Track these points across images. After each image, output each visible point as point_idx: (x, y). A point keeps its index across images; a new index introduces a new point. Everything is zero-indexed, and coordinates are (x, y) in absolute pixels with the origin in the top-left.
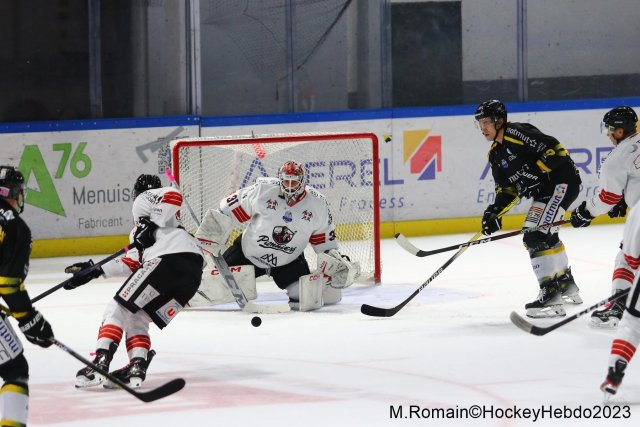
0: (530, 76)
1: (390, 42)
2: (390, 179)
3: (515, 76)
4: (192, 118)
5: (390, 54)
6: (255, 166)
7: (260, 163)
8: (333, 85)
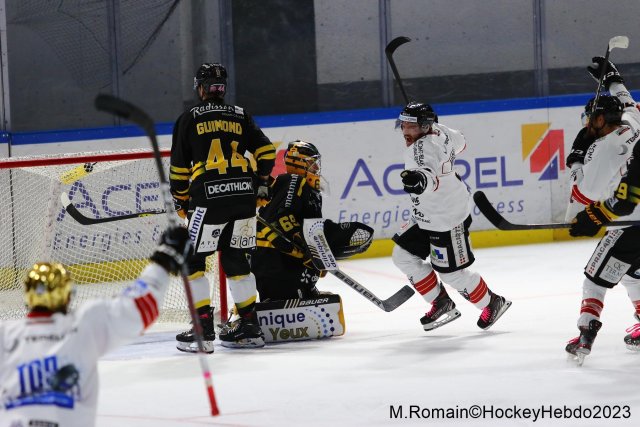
1: (231, 40)
3: (378, 78)
5: (232, 54)
6: (76, 189)
7: (81, 185)
8: (166, 93)
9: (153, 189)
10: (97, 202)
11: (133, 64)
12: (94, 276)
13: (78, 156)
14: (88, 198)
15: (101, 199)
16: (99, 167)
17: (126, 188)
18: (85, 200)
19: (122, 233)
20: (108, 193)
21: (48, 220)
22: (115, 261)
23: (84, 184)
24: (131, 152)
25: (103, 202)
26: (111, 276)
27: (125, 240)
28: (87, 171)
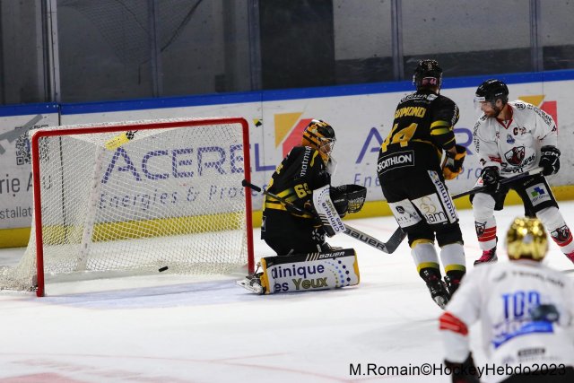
0: (406, 53)
1: (258, 21)
2: (261, 165)
3: (390, 55)
4: (51, 106)
5: (258, 33)
6: (118, 154)
7: (123, 151)
8: (199, 68)
9: (187, 154)
10: (138, 166)
11: (170, 43)
12: (136, 232)
13: (120, 125)
14: (129, 162)
15: (141, 163)
16: (140, 135)
17: (163, 153)
18: (126, 164)
19: (159, 194)
20: (148, 157)
21: (93, 182)
22: (154, 219)
23: (126, 149)
24: (167, 121)
25: (143, 166)
26: (151, 233)
27: (163, 200)
28: (129, 138)
